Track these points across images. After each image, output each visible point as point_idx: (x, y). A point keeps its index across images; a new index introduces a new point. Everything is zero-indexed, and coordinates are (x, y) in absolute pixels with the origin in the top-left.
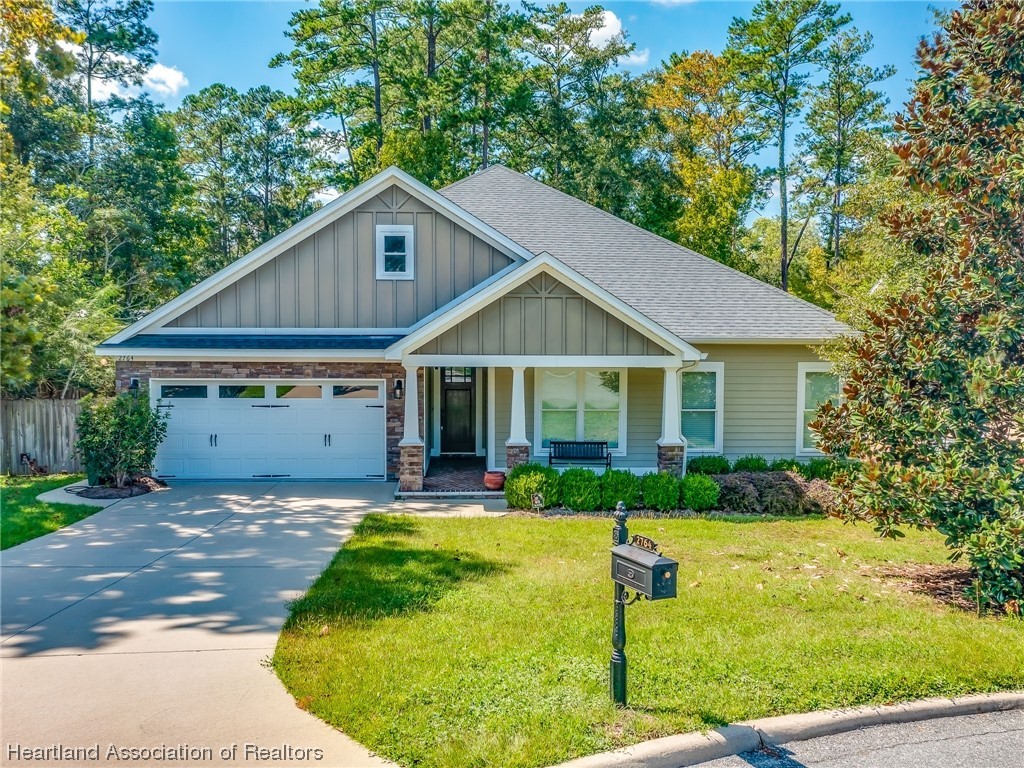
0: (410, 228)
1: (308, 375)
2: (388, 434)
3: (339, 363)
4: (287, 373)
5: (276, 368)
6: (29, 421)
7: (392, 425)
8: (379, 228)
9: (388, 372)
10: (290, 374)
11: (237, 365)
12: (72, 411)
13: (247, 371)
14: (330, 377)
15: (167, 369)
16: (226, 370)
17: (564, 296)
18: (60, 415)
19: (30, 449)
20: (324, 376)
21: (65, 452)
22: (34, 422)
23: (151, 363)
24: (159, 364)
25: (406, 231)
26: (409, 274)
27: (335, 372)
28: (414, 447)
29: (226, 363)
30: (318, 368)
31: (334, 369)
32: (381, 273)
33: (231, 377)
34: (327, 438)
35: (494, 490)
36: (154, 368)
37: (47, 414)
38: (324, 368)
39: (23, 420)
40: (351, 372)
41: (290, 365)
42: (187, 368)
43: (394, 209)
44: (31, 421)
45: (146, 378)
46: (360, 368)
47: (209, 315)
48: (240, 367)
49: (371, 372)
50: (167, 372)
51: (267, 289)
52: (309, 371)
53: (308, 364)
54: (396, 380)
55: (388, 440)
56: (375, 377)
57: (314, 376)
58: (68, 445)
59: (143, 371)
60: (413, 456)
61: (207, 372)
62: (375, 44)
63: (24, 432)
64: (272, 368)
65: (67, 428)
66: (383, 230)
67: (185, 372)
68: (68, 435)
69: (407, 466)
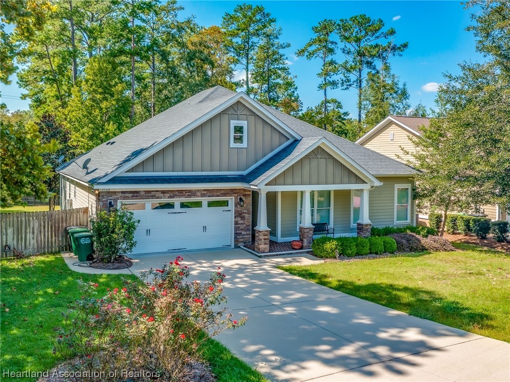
0: (246, 122)
1: (198, 196)
2: (235, 224)
3: (213, 190)
4: (188, 195)
5: (183, 193)
6: (10, 226)
7: (237, 219)
8: (232, 122)
9: (235, 193)
10: (189, 196)
11: (163, 192)
12: (36, 218)
13: (168, 195)
14: (209, 196)
15: (127, 195)
16: (158, 194)
17: (327, 157)
18: (29, 221)
19: (10, 242)
20: (206, 196)
21: (32, 243)
22: (13, 226)
23: (119, 192)
24: (123, 192)
25: (244, 124)
26: (245, 144)
27: (211, 194)
28: (266, 231)
29: (158, 191)
30: (203, 192)
31: (211, 192)
32: (232, 145)
33: (161, 198)
34: (205, 228)
35: (298, 249)
36: (121, 194)
37: (21, 221)
38: (206, 192)
39: (6, 226)
40: (219, 194)
41: (190, 191)
42: (138, 194)
43: (239, 112)
44: (11, 225)
45: (116, 200)
46: (222, 192)
47: (149, 166)
48: (165, 193)
49: (227, 194)
50: (128, 196)
51: (178, 152)
52: (199, 194)
53: (198, 191)
54: (239, 197)
55: (235, 227)
56: (229, 196)
57: (201, 197)
58: (33, 238)
59: (115, 197)
60: (265, 235)
61: (148, 196)
62: (71, 8)
63: (6, 232)
64: (181, 193)
65: (33, 228)
66: (234, 123)
67: (137, 196)
68: (33, 233)
69: (263, 241)
